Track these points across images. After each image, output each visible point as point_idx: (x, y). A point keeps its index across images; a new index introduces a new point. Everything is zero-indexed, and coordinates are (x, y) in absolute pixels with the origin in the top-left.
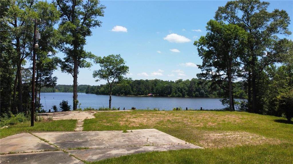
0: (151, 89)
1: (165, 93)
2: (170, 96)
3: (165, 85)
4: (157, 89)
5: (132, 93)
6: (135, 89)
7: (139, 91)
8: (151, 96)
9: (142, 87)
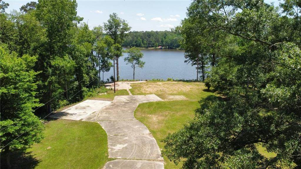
0: (161, 41)
1: (174, 46)
2: (179, 49)
3: (174, 38)
4: (166, 42)
5: (143, 45)
6: (146, 42)
7: (149, 44)
8: (161, 49)
9: (152, 40)
